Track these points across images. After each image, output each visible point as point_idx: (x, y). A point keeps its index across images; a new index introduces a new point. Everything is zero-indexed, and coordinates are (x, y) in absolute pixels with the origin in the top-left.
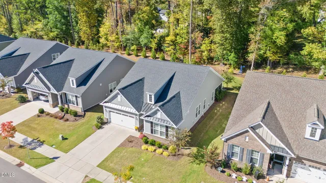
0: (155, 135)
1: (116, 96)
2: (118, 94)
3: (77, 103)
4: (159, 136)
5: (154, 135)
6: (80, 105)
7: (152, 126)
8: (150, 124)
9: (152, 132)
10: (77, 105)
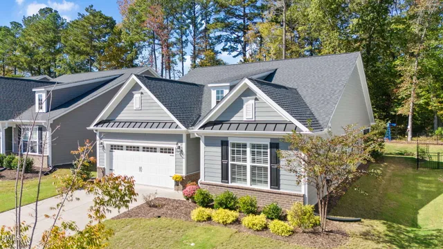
0: (234, 184)
1: (128, 98)
2: (136, 87)
3: (41, 146)
4: (248, 185)
5: (230, 184)
6: (48, 151)
7: (225, 156)
8: (219, 149)
9: (225, 177)
10: (41, 151)
